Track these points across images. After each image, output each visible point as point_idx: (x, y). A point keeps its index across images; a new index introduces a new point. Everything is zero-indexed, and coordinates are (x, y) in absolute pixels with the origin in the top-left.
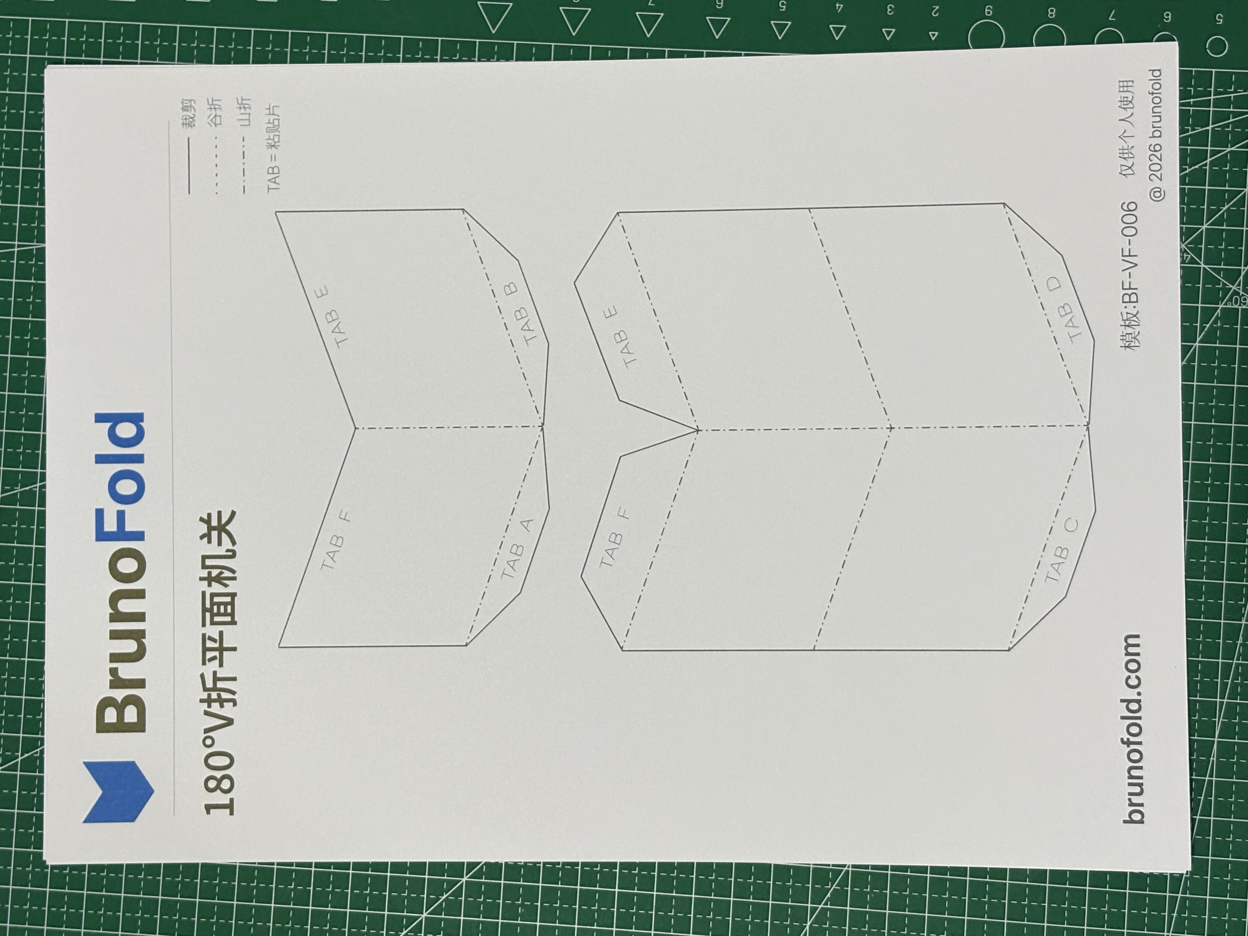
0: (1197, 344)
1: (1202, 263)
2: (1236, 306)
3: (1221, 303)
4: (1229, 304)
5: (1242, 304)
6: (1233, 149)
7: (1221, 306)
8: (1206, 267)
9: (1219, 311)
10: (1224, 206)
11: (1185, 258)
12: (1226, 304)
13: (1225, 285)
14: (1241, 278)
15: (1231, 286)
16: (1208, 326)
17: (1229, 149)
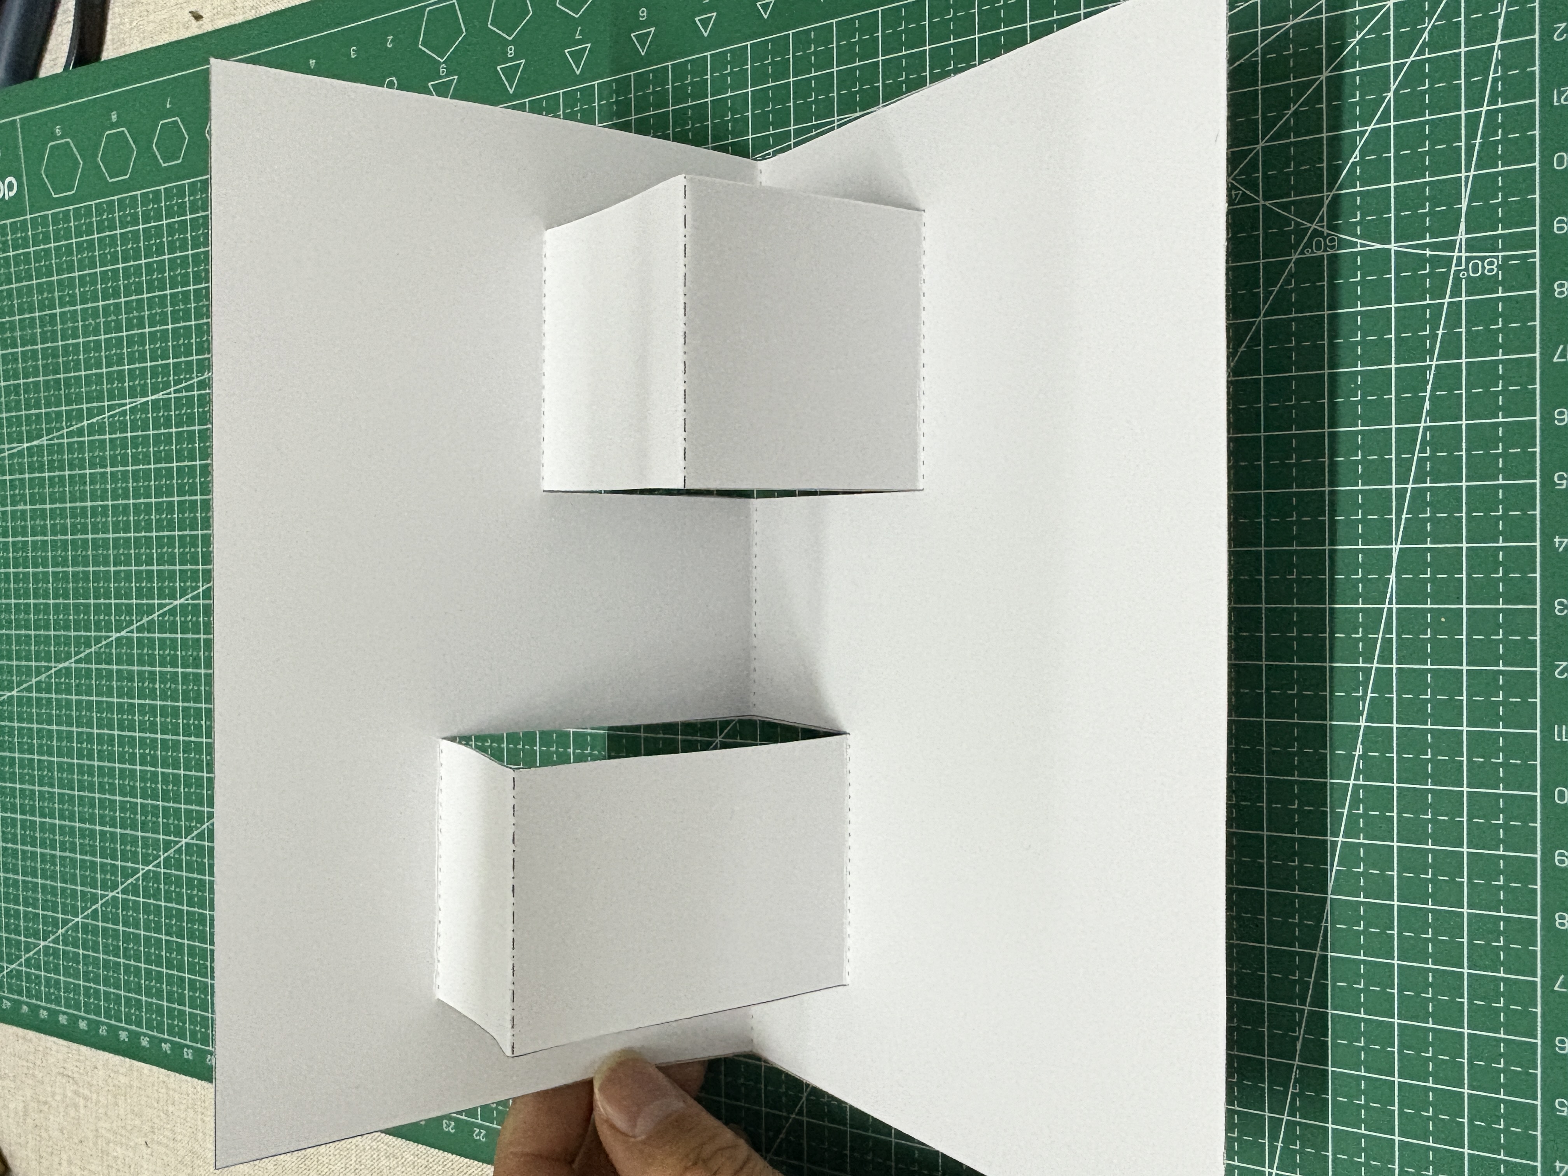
0: (1261, 318)
1: (1261, 199)
2: (1319, 253)
3: (1295, 253)
4: (1308, 251)
5: (1328, 249)
6: (1297, 21)
7: (1295, 257)
8: (1267, 203)
9: (1292, 264)
10: (1290, 109)
11: (1234, 196)
12: (1302, 253)
13: (1298, 224)
14: (1325, 209)
15: (1309, 225)
16: (1276, 289)
17: (1291, 23)
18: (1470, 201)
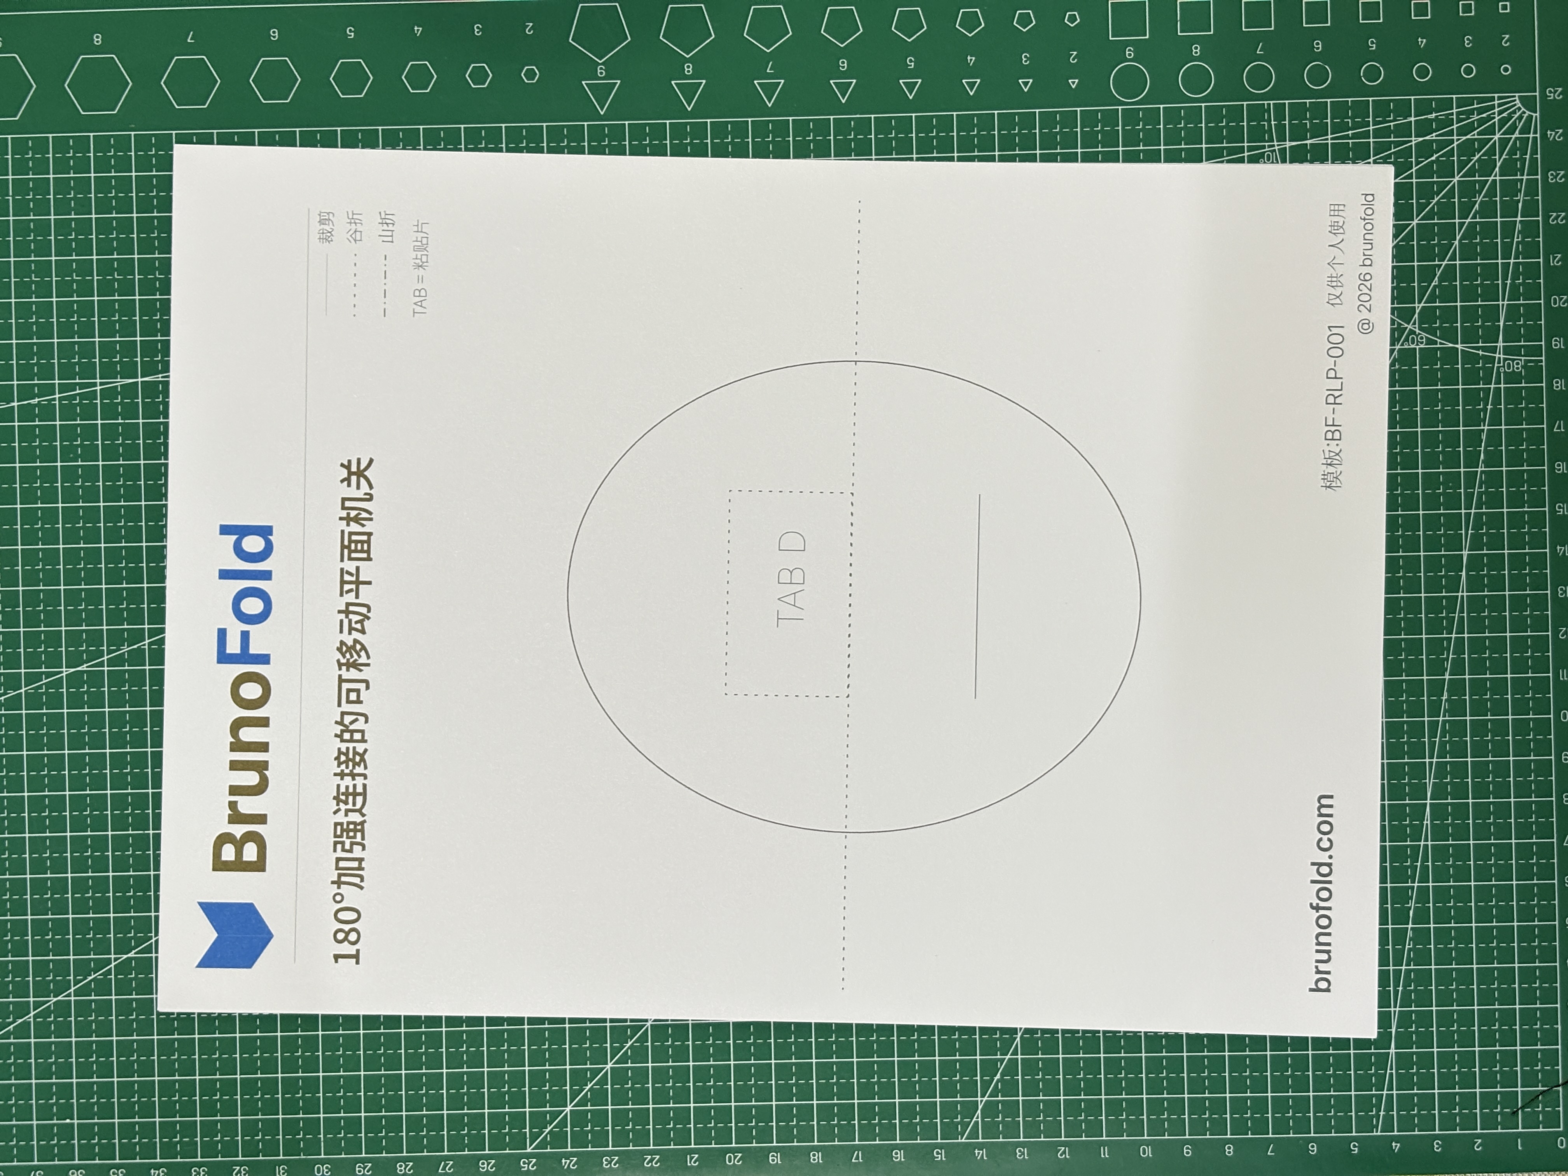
2: (1413, 346)
3: (1398, 344)
4: (1406, 344)
7: (1398, 347)
12: (1402, 345)
13: (1400, 324)
14: (1416, 315)
15: (1406, 325)
18: (1505, 321)
